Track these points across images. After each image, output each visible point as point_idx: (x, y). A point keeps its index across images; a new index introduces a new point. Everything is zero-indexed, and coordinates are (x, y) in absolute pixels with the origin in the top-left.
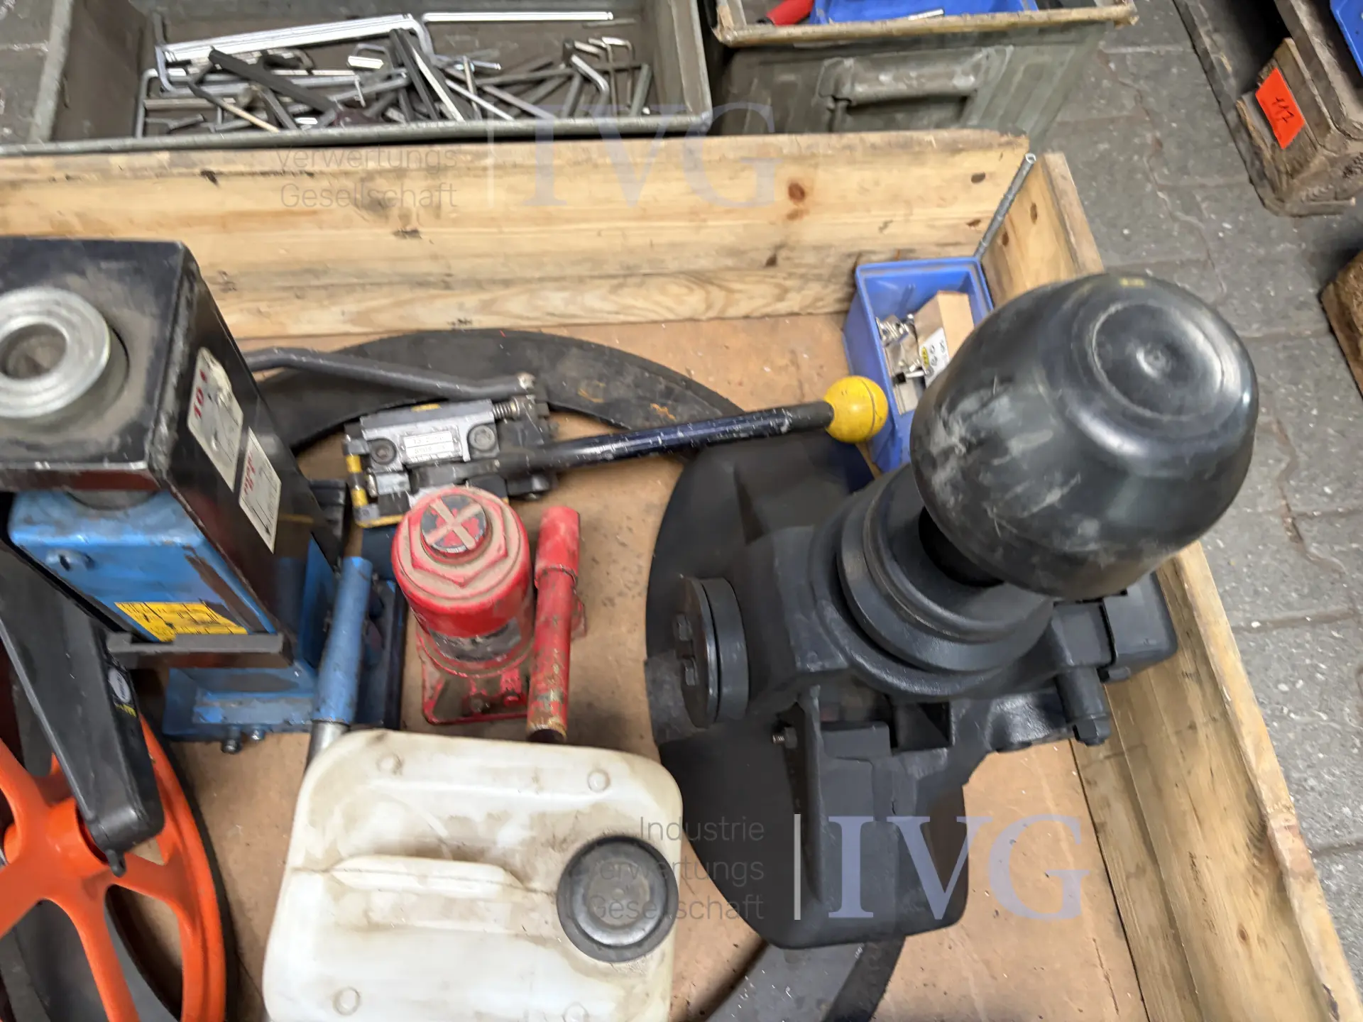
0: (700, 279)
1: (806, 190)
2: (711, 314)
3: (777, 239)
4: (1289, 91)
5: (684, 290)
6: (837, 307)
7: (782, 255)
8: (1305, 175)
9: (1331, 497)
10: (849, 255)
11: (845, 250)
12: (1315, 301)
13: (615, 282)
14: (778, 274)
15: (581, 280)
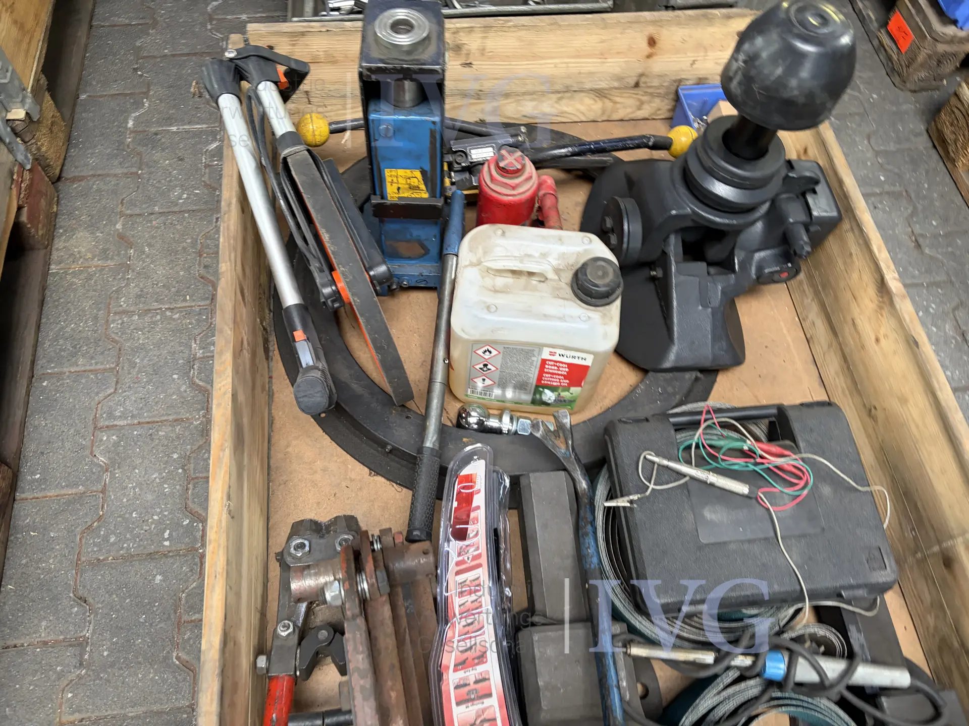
0: (600, 94)
1: (656, 40)
2: (605, 118)
3: (640, 71)
4: (904, 22)
5: (592, 102)
6: (667, 115)
7: (643, 79)
8: (915, 65)
9: (936, 227)
10: (675, 81)
11: (674, 78)
12: (925, 133)
13: (559, 95)
14: (639, 91)
15: (543, 94)
